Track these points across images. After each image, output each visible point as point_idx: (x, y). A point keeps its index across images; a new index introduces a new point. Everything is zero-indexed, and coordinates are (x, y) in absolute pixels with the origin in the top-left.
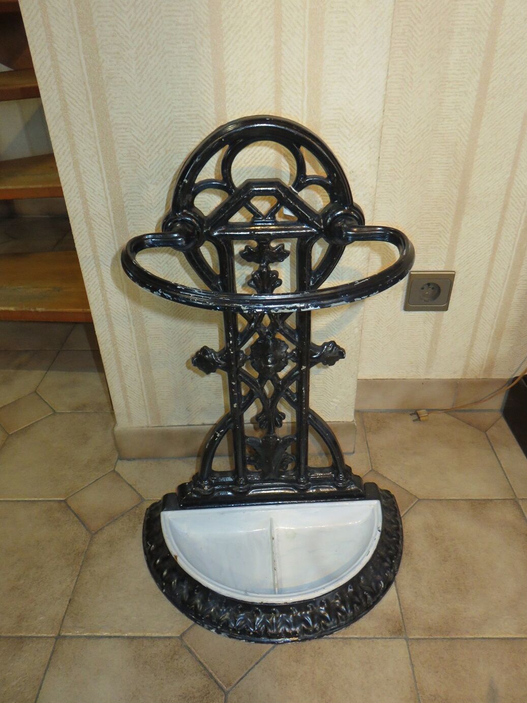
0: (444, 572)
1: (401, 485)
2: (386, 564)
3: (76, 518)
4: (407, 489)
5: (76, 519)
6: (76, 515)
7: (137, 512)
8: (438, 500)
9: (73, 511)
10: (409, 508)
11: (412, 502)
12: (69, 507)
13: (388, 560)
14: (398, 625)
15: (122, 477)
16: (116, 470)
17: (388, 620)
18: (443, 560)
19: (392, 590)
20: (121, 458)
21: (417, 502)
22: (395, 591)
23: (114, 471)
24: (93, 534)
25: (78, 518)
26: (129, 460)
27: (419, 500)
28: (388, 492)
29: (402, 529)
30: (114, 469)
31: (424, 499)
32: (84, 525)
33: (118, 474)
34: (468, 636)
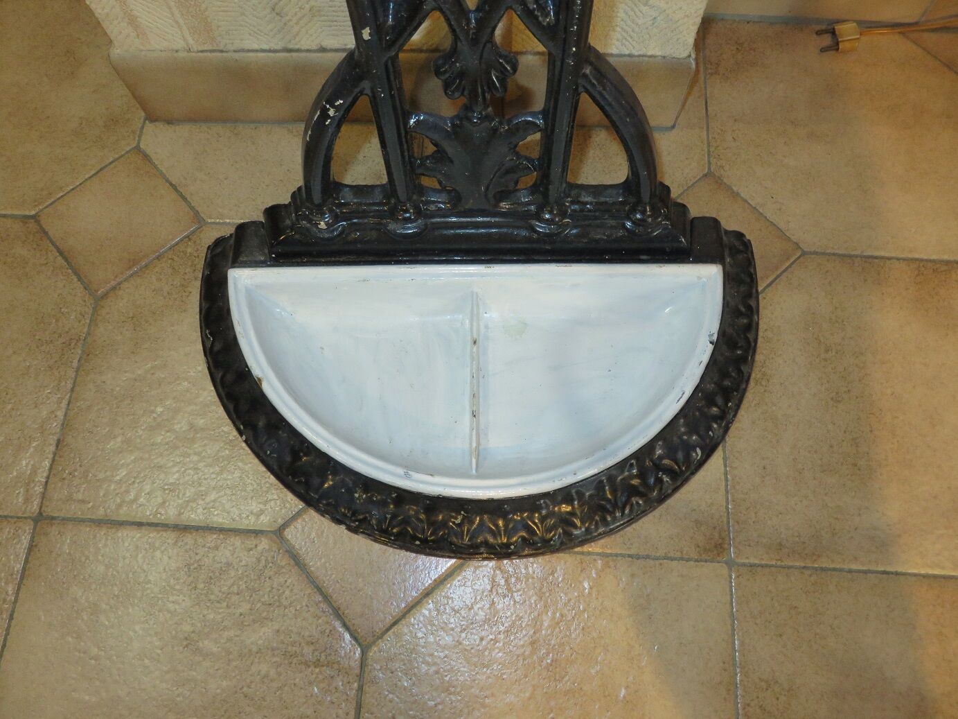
0: (830, 427)
1: (768, 216)
2: (715, 410)
3: (60, 258)
4: (782, 226)
5: (60, 260)
6: (61, 253)
7: (189, 250)
8: (843, 257)
9: (53, 243)
10: (779, 272)
11: (788, 259)
12: (46, 233)
13: (719, 400)
14: (717, 535)
15: (155, 166)
16: (142, 146)
17: (697, 523)
18: (832, 399)
19: (716, 459)
20: (152, 118)
21: (799, 258)
22: (721, 461)
23: (137, 149)
24: (99, 300)
25: (66, 259)
26: (170, 122)
27: (804, 254)
28: (740, 235)
29: (758, 324)
30: (139, 143)
31: (816, 253)
32: (80, 279)
33: (146, 157)
34: (854, 567)
